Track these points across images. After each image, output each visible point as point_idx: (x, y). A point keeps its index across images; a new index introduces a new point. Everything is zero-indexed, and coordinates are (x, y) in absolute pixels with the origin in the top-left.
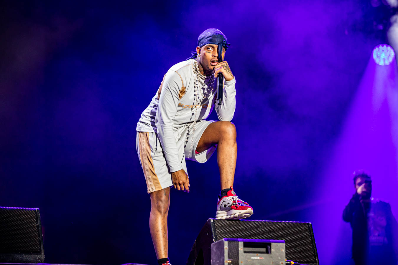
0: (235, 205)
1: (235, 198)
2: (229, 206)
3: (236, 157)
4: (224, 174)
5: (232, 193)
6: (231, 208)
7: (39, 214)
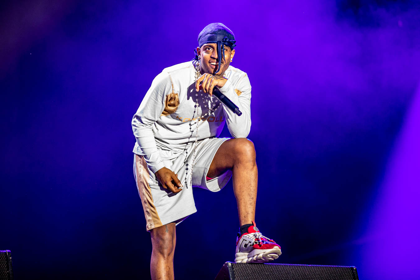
0: (258, 243)
1: (258, 235)
2: (251, 245)
3: (257, 184)
4: (243, 206)
5: (255, 229)
6: (254, 247)
7: (11, 258)
